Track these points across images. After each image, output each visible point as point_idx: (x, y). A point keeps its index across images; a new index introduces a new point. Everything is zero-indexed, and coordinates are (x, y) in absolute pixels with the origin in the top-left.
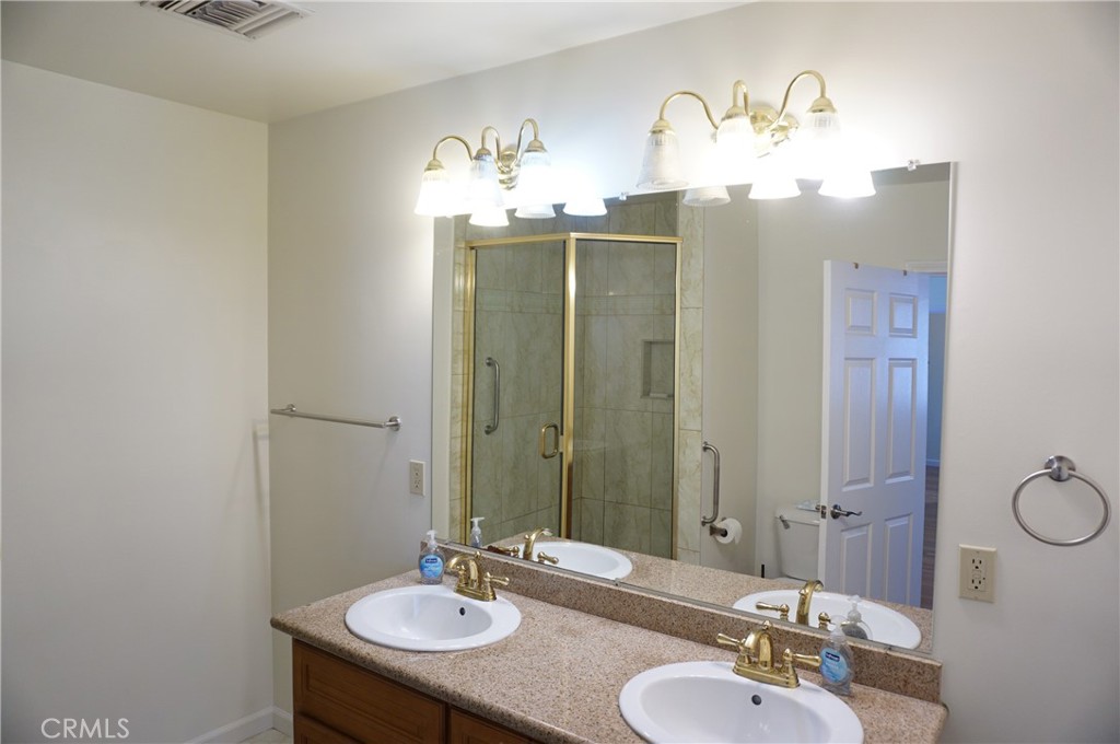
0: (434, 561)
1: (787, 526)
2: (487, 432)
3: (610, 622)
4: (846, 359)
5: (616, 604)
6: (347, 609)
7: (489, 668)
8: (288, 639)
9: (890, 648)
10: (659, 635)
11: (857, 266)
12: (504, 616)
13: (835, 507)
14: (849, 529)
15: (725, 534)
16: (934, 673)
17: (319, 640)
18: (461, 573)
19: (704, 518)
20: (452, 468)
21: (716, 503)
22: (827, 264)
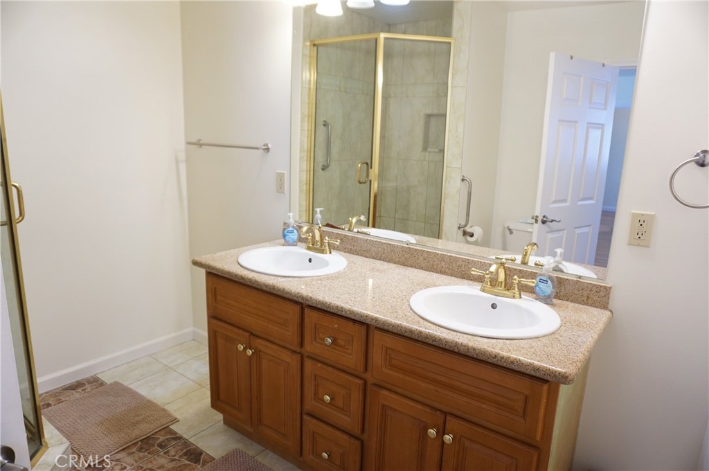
0: (292, 232)
1: (511, 233)
2: (323, 169)
3: (402, 267)
4: (560, 121)
5: (407, 256)
6: (238, 256)
7: (329, 286)
8: (203, 271)
9: (580, 277)
10: (434, 274)
11: (572, 58)
12: (336, 262)
13: (544, 217)
14: (551, 231)
15: (472, 235)
16: (607, 290)
17: (223, 271)
18: (309, 238)
19: (460, 224)
20: (301, 191)
21: (468, 215)
22: (552, 55)
